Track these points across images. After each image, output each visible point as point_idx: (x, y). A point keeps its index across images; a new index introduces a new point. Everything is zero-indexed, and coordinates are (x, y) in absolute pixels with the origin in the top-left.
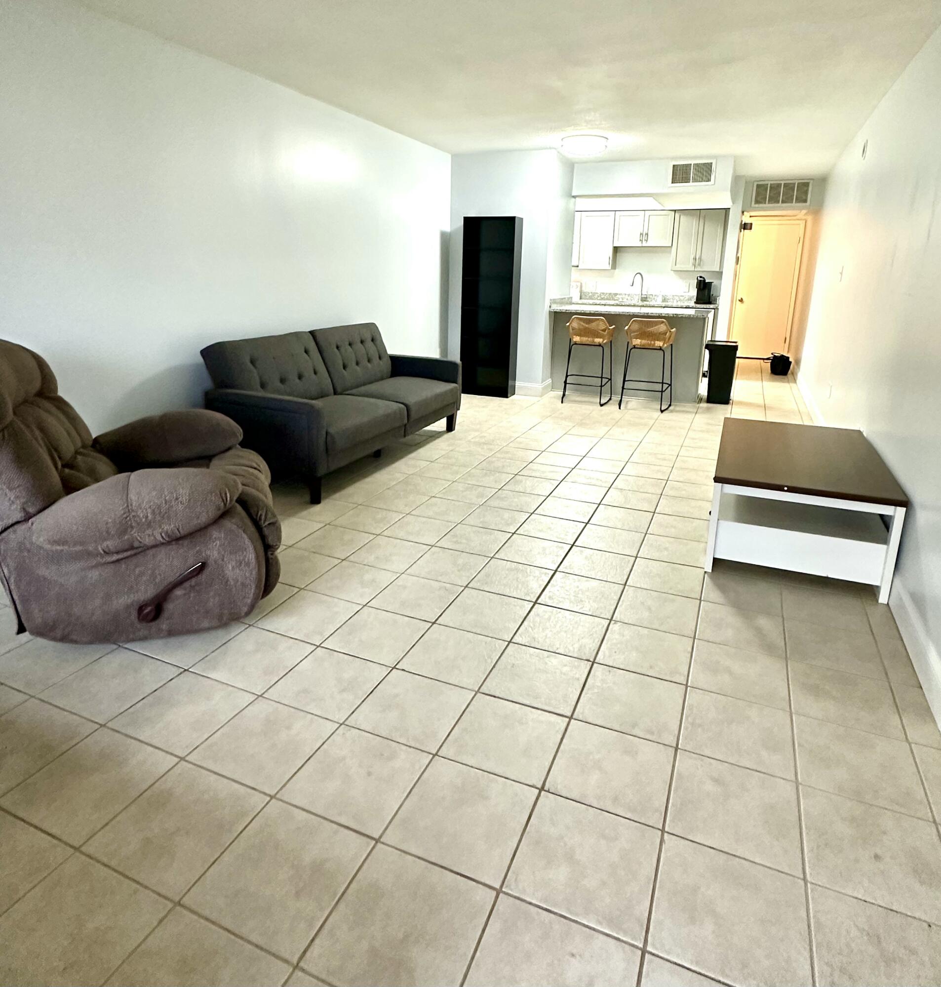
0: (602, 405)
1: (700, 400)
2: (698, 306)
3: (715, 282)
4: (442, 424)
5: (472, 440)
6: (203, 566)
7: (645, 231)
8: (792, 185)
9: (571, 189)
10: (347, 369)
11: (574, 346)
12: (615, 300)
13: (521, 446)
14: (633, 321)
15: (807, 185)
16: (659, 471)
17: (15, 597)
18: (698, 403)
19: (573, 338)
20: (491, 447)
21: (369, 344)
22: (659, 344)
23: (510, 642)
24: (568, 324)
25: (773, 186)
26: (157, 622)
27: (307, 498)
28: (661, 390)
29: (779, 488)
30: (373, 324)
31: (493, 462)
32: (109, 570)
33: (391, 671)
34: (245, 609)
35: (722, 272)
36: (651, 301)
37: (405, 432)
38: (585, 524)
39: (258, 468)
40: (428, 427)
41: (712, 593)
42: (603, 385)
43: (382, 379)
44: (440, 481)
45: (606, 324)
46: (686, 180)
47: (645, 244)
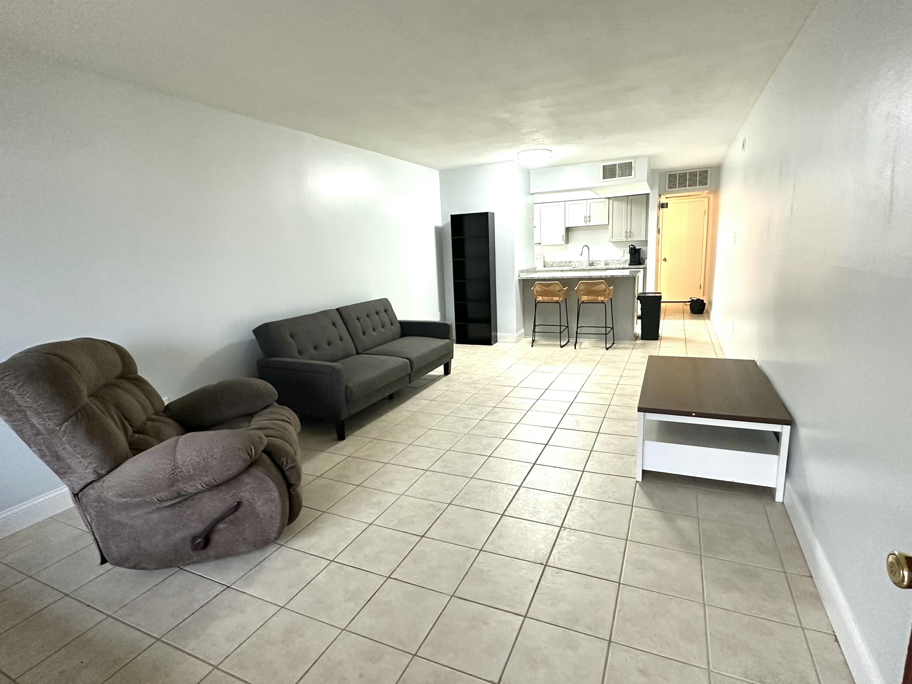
0: (562, 347)
1: (636, 338)
2: (631, 267)
3: (643, 248)
4: (440, 370)
5: (463, 381)
6: (239, 504)
7: (588, 215)
8: (695, 173)
9: (529, 190)
10: (366, 334)
11: (538, 304)
12: (570, 266)
13: (498, 384)
14: (580, 284)
15: (706, 172)
16: (603, 398)
17: (97, 537)
18: (635, 341)
19: (537, 298)
20: (476, 386)
21: (383, 314)
22: (601, 298)
23: (481, 550)
24: (532, 288)
25: (681, 175)
26: (206, 550)
27: (335, 436)
28: (605, 333)
29: (689, 414)
30: (386, 300)
31: (477, 398)
32: (166, 513)
33: (386, 580)
34: (274, 535)
35: (647, 241)
36: (597, 265)
37: (410, 381)
38: (544, 445)
39: (289, 421)
40: (431, 372)
41: (642, 500)
42: (562, 331)
43: (394, 339)
44: (436, 416)
45: (560, 286)
46: (613, 176)
47: (588, 224)
